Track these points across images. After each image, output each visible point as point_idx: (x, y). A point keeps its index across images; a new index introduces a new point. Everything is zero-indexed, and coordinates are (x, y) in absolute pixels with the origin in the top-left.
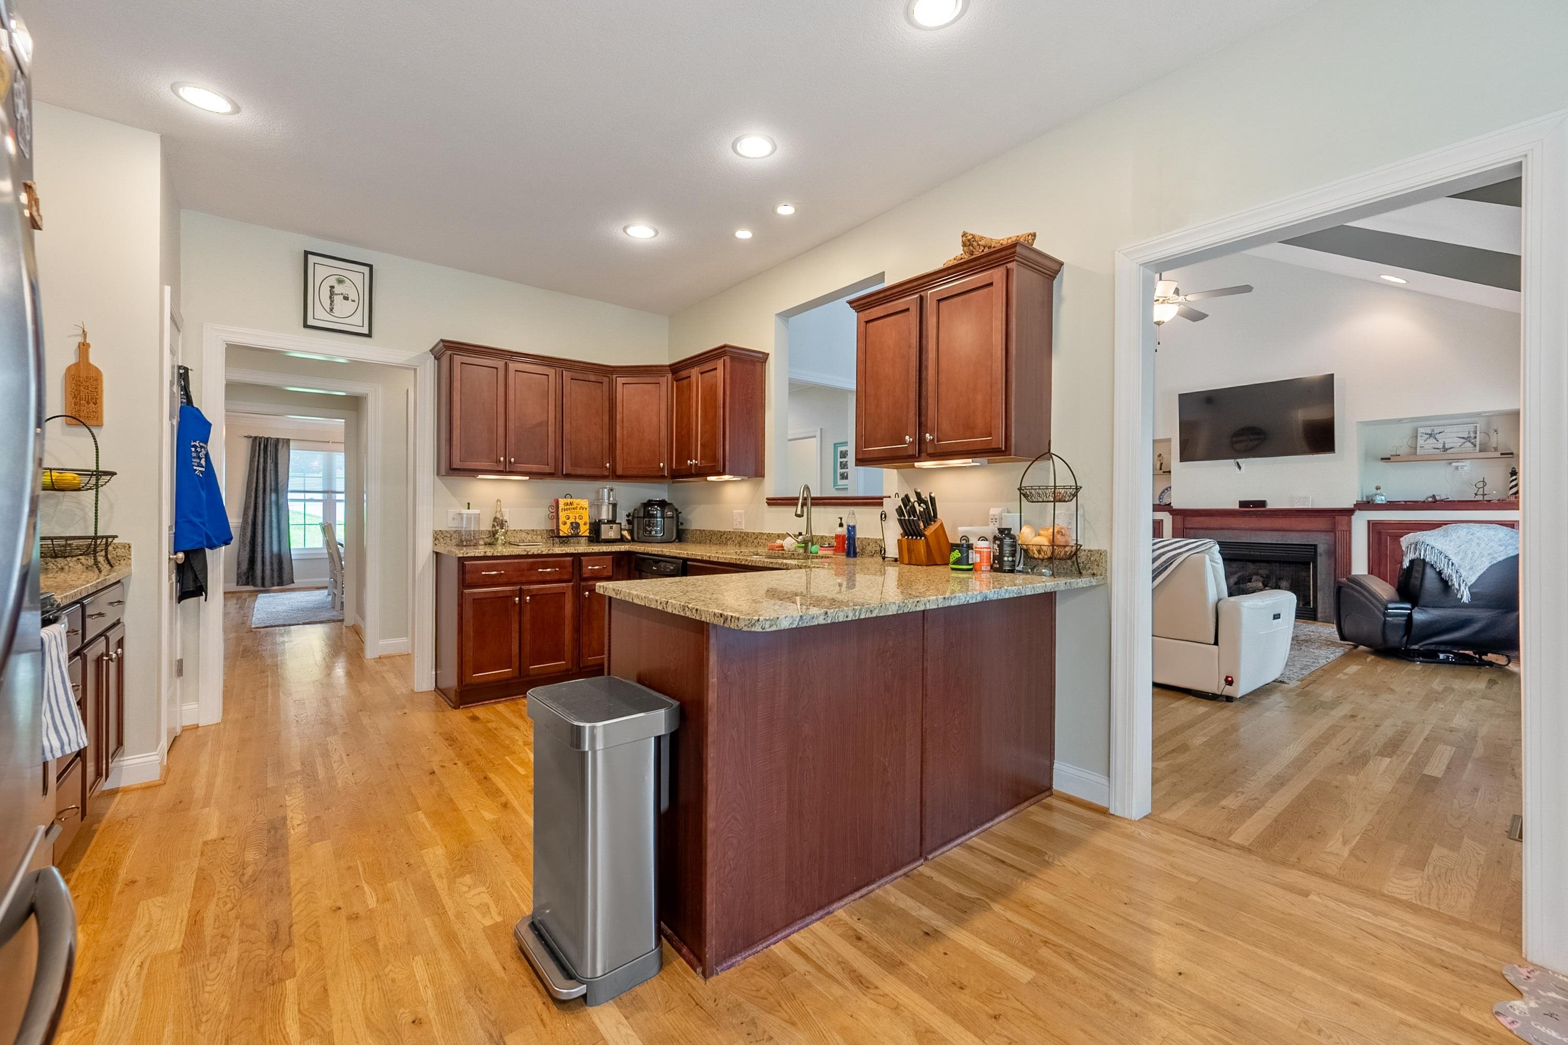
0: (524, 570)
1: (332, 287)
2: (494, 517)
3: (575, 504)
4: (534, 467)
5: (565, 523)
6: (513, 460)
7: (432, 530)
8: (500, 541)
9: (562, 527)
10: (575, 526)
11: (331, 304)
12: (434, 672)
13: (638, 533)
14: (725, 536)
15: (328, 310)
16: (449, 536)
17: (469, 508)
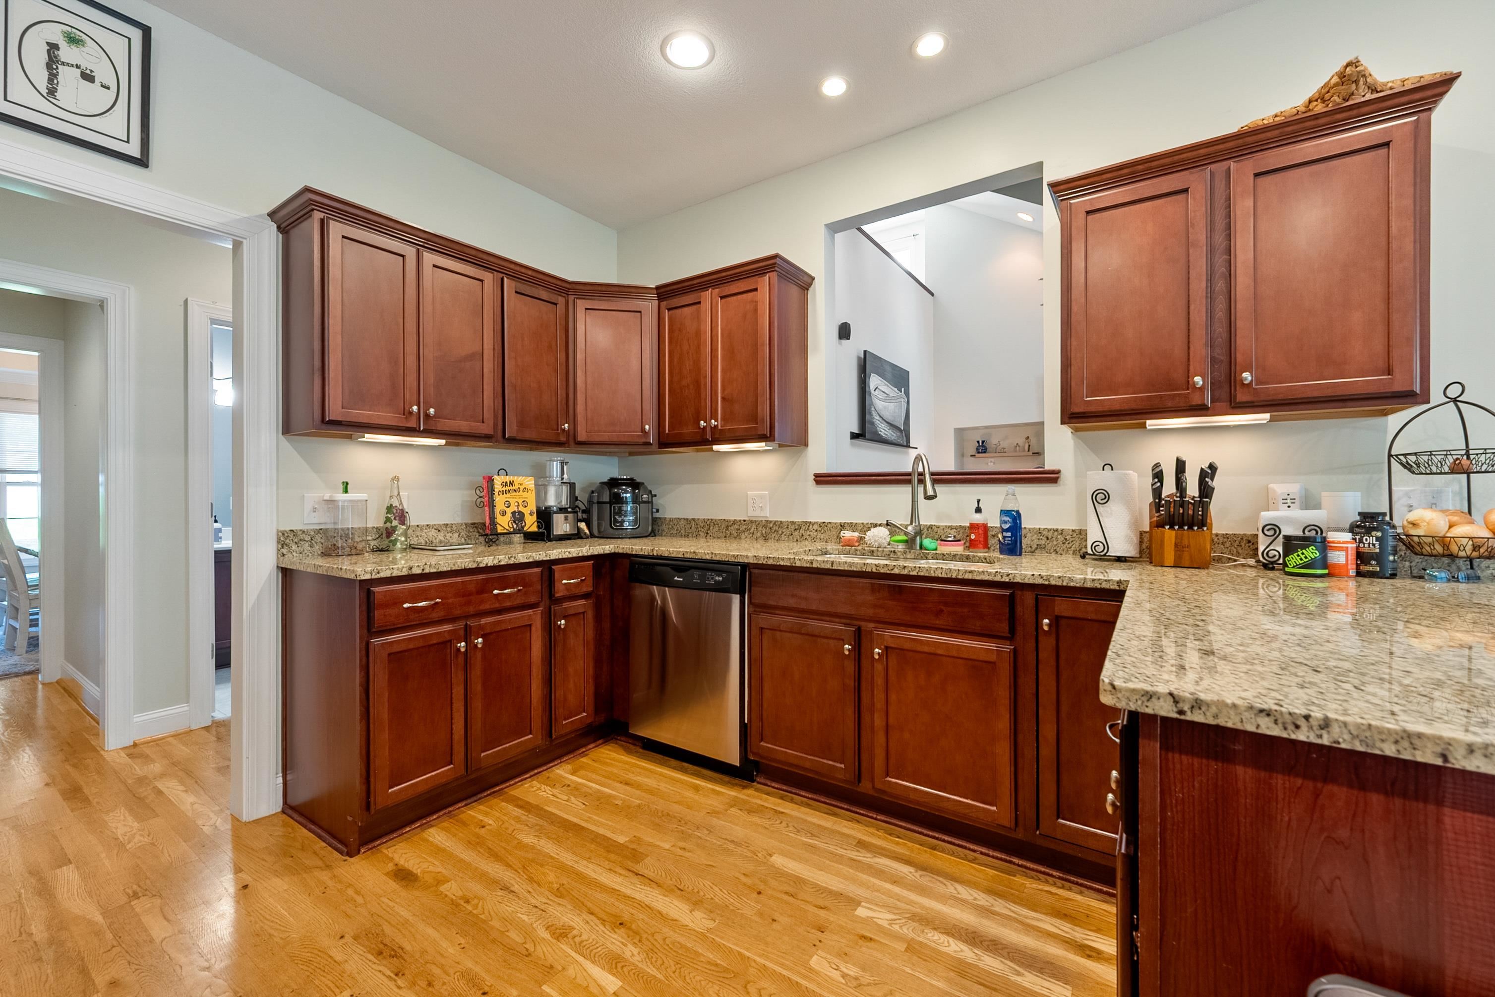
0: (470, 594)
1: (53, 47)
2: (387, 504)
3: (516, 483)
4: (463, 426)
5: (504, 513)
6: (432, 411)
7: (275, 531)
8: (399, 545)
9: (500, 519)
10: (518, 517)
11: (50, 81)
12: (280, 780)
13: (599, 525)
14: (736, 526)
15: (44, 92)
16: (308, 538)
17: (346, 491)
